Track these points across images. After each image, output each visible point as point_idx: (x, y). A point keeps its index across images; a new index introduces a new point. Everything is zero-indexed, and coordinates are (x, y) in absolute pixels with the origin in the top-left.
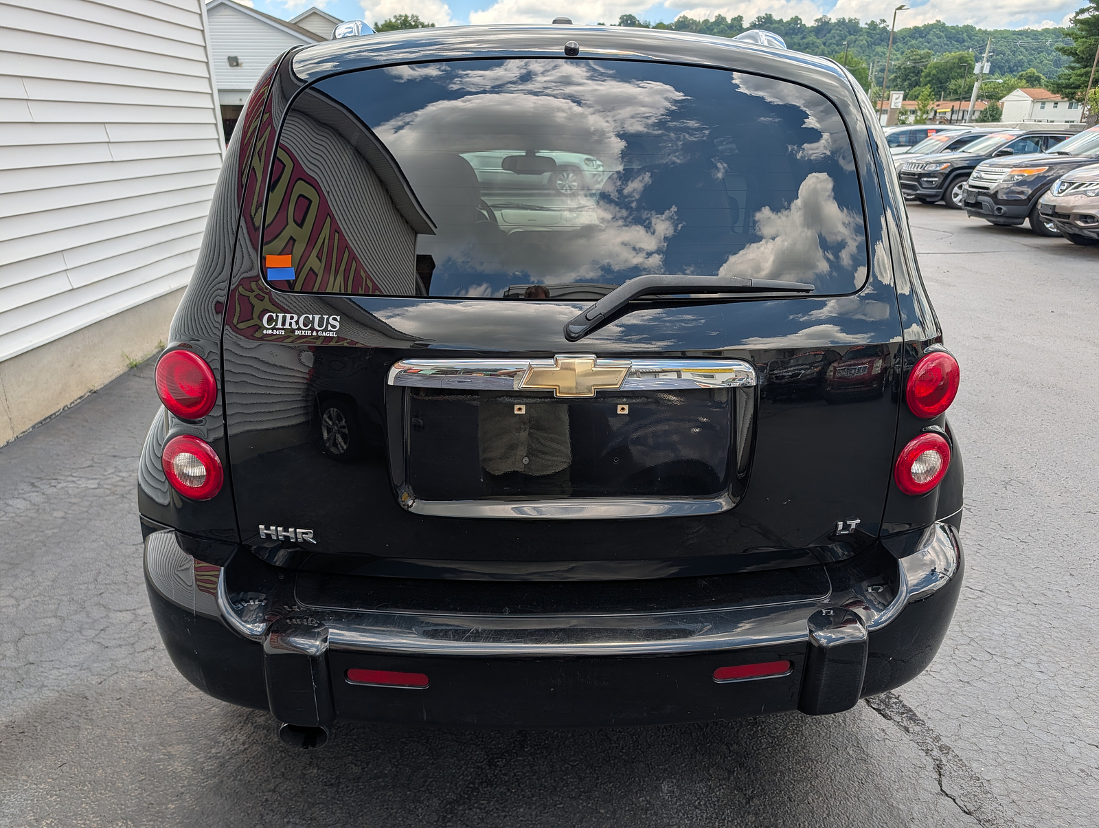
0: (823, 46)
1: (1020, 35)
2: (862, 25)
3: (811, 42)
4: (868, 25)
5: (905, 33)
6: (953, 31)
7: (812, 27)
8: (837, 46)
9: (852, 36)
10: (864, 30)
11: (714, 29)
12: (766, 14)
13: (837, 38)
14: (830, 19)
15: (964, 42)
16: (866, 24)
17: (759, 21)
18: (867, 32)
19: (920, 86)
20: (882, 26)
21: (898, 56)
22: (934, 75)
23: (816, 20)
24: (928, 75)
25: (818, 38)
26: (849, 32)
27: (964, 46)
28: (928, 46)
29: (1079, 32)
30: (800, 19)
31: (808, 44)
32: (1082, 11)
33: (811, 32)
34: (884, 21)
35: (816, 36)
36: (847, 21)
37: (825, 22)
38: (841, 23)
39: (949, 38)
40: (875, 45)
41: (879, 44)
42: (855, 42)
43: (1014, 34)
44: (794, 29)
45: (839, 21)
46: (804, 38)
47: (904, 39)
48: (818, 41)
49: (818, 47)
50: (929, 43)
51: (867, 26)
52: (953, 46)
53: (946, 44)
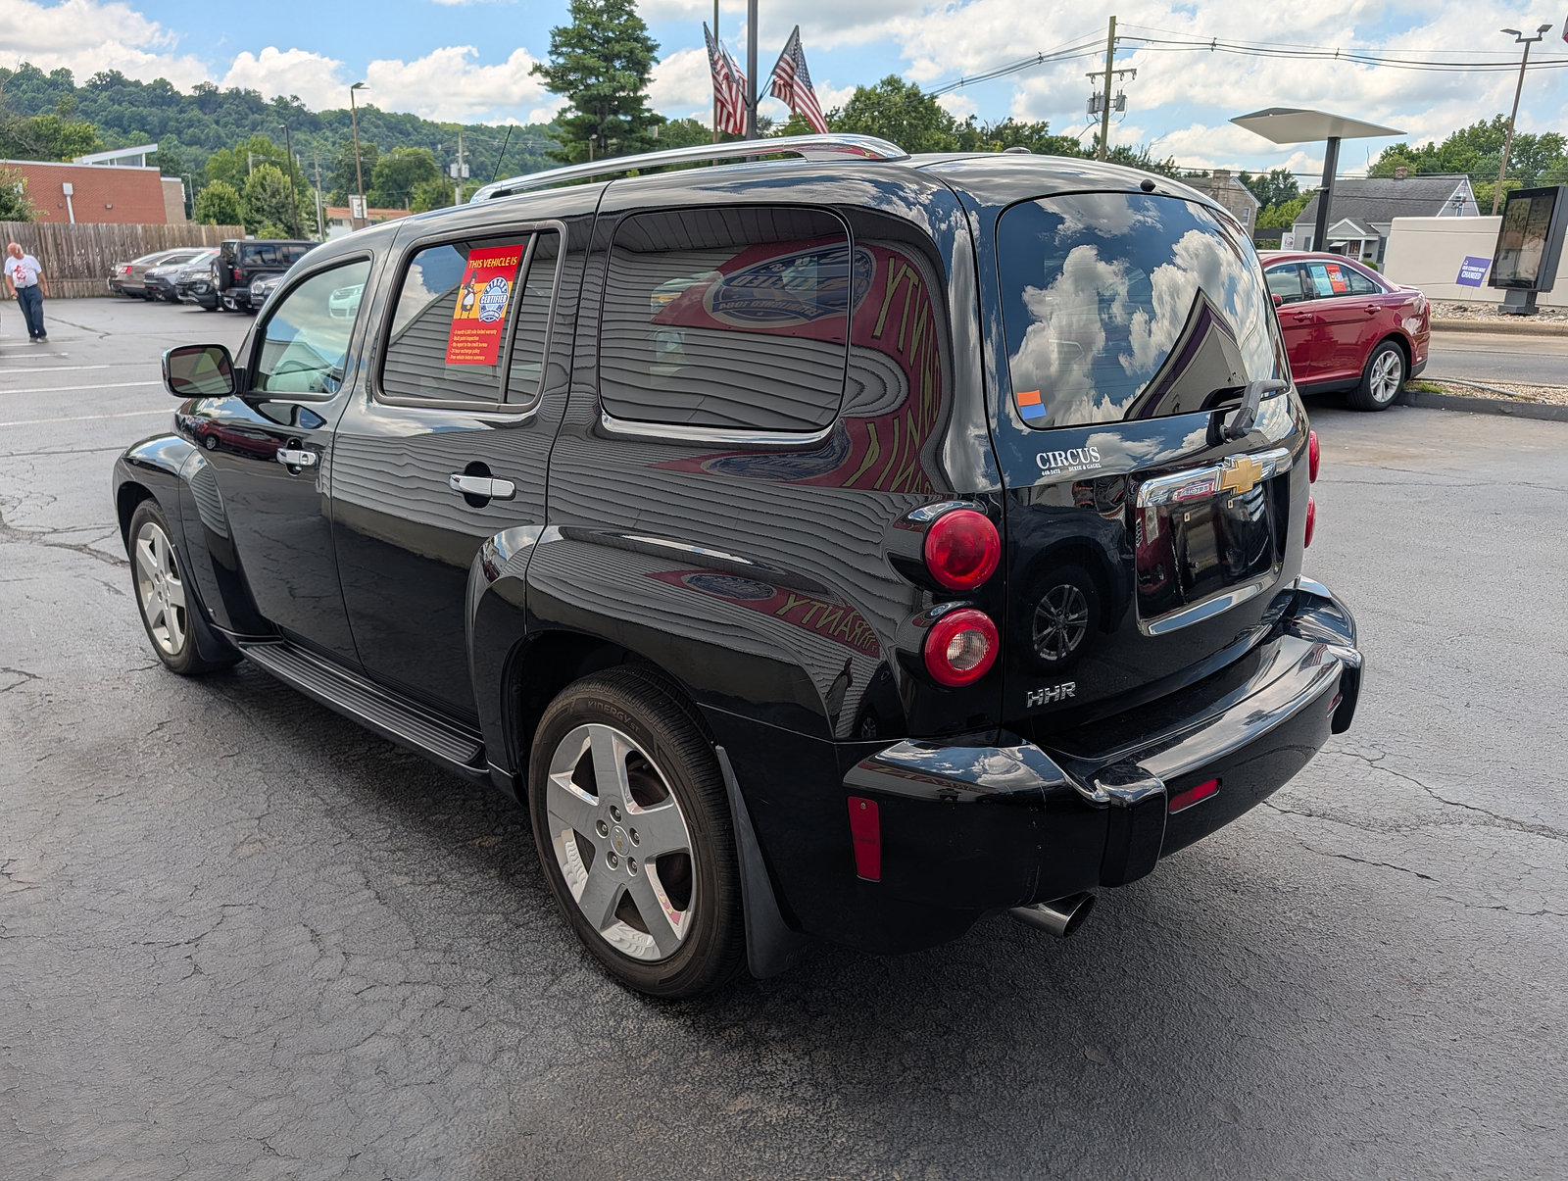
0: (214, 125)
1: (475, 131)
2: (266, 100)
3: (195, 118)
4: (276, 101)
5: (330, 118)
6: (393, 120)
7: (190, 96)
8: (238, 127)
9: (256, 116)
10: (271, 108)
11: (22, 84)
12: (111, 71)
13: (234, 116)
14: (217, 88)
15: (409, 134)
16: (272, 99)
17: (100, 79)
18: (275, 111)
19: (373, 190)
20: (295, 104)
21: (329, 147)
22: (387, 175)
23: (196, 88)
24: (380, 175)
25: (206, 114)
26: (251, 109)
27: (411, 140)
28: (366, 136)
29: (565, 135)
30: (169, 84)
31: (190, 120)
32: (564, 111)
33: (191, 103)
34: (296, 98)
35: (200, 109)
36: (243, 93)
37: (210, 91)
38: (235, 94)
39: (390, 128)
40: (293, 130)
41: (298, 129)
42: (262, 123)
43: (467, 130)
44: (163, 97)
45: (231, 92)
46: (181, 112)
47: (331, 125)
48: (206, 117)
49: (208, 126)
50: (366, 133)
51: (273, 103)
52: (397, 138)
53: (387, 136)
